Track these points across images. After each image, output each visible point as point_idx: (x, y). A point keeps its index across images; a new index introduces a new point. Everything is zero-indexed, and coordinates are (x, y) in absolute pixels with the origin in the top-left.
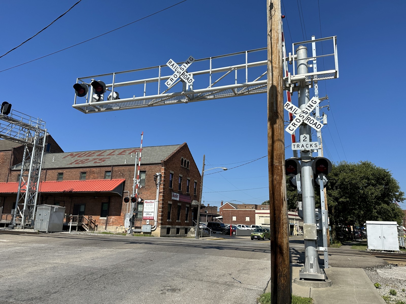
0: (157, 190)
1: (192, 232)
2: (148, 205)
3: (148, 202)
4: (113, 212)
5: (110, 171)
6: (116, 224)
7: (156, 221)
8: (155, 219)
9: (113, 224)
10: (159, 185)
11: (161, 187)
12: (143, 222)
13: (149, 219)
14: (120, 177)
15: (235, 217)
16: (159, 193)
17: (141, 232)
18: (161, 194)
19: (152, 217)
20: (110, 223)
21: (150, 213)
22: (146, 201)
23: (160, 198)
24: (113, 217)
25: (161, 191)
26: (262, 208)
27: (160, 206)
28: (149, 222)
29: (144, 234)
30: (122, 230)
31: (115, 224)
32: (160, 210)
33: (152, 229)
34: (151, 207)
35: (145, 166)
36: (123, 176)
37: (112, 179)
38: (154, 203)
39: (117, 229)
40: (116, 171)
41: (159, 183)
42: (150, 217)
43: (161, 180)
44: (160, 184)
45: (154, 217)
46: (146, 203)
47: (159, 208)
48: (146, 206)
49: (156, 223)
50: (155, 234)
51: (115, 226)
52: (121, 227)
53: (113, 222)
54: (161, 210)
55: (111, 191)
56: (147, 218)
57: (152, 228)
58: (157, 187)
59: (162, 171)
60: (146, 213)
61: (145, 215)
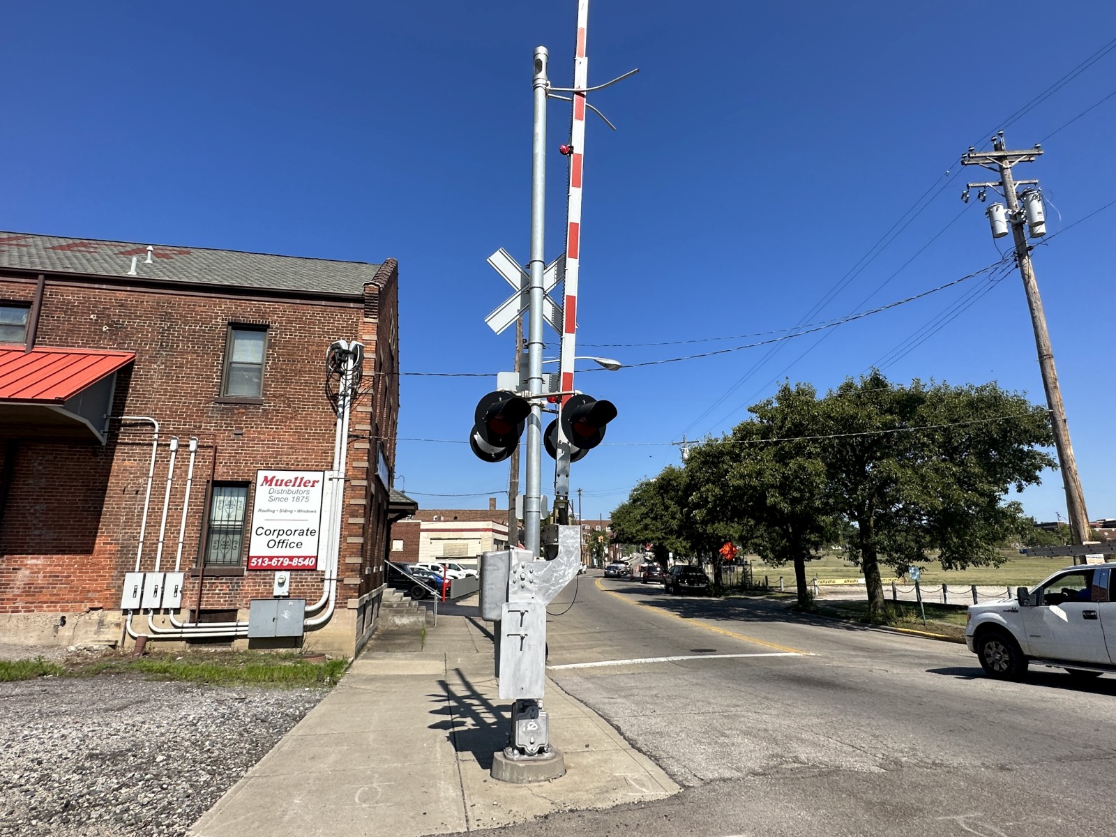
0: (339, 421)
1: (395, 606)
2: (285, 495)
3: (280, 483)
4: (37, 532)
5: (26, 305)
6: (54, 599)
7: (334, 576)
8: (329, 564)
9: (30, 599)
10: (348, 398)
11: (359, 409)
12: (248, 586)
13: (289, 569)
16: (349, 436)
17: (230, 639)
18: (357, 445)
19: (305, 558)
20: (10, 596)
21: (295, 539)
22: (270, 474)
23: (355, 464)
24: (31, 561)
25: (358, 427)
26: (436, 517)
27: (353, 502)
28: (287, 584)
29: (251, 647)
30: (97, 632)
31: (45, 599)
32: (351, 521)
33: (311, 622)
34: (302, 505)
35: (266, 304)
37: (34, 343)
38: (318, 486)
39: (65, 632)
40: (67, 308)
41: (349, 392)
42: (291, 558)
43: (359, 378)
44: (355, 395)
45: (316, 558)
46: (266, 488)
47: (348, 510)
48: (271, 500)
49: (330, 589)
50: (325, 645)
51: (50, 614)
52: (95, 615)
53: (31, 590)
54: (361, 521)
55: (58, 401)
56: (274, 563)
57: (308, 615)
58: (341, 410)
60: (265, 539)
61: (259, 547)
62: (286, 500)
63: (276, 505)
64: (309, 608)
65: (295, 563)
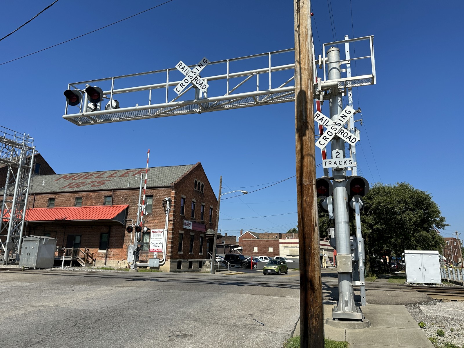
0: (166, 217)
1: (207, 265)
2: (156, 235)
3: (155, 232)
4: (114, 244)
5: (111, 196)
6: (117, 258)
7: (165, 254)
8: (164, 251)
9: (114, 258)
10: (168, 211)
11: (171, 214)
12: (149, 255)
13: (157, 252)
14: (122, 203)
15: (257, 248)
16: (169, 220)
17: (146, 267)
18: (170, 222)
19: (160, 249)
20: (110, 257)
21: (158, 245)
22: (153, 230)
23: (170, 227)
24: (114, 250)
25: (170, 218)
26: (287, 237)
27: (169, 236)
28: (156, 255)
29: (150, 269)
30: (124, 265)
31: (116, 258)
32: (169, 240)
33: (161, 264)
34: (159, 237)
35: (152, 190)
36: (126, 201)
37: (112, 205)
38: (163, 232)
39: (119, 264)
40: (117, 196)
41: (168, 210)
42: (157, 249)
43: (170, 206)
44: (170, 211)
45: (162, 249)
46: (153, 233)
47: (168, 238)
48: (154, 236)
49: (164, 256)
50: (164, 269)
51: (117, 261)
52: (124, 261)
53: (114, 256)
54: (171, 240)
55: (112, 219)
56: (154, 250)
57: (160, 262)
58: (167, 214)
59: (172, 196)
60: (152, 245)
61: (151, 247)
62: (156, 236)
63: (155, 237)
64: (160, 261)
65: (158, 250)
